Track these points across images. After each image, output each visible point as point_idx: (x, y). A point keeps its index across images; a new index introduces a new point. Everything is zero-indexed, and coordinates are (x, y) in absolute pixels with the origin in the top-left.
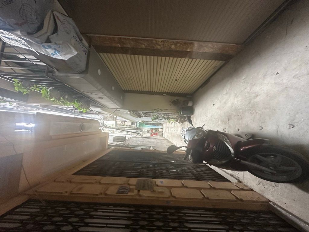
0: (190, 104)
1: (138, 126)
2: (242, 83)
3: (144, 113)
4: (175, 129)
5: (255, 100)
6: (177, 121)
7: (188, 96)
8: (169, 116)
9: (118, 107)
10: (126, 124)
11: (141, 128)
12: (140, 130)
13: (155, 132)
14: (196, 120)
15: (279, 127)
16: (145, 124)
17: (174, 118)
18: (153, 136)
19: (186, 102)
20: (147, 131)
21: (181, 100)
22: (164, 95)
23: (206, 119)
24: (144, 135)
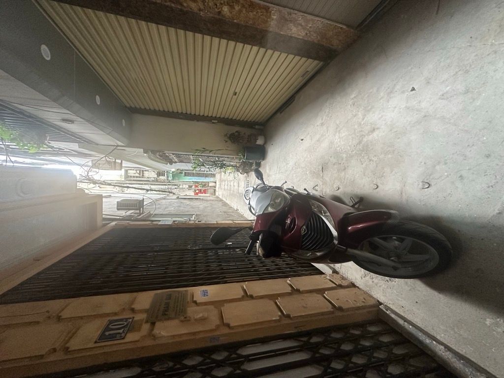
0: (260, 142)
1: (170, 179)
2: (349, 106)
3: (178, 156)
4: (235, 184)
5: (370, 137)
6: (238, 171)
7: (257, 127)
8: (224, 162)
9: (120, 143)
10: (146, 174)
11: (176, 182)
12: (175, 185)
13: (202, 189)
14: (270, 169)
15: (404, 186)
16: (183, 174)
17: (232, 166)
18: (199, 195)
19: (253, 138)
20: (187, 186)
21: (245, 134)
22: (213, 123)
23: (285, 167)
24: (182, 194)
